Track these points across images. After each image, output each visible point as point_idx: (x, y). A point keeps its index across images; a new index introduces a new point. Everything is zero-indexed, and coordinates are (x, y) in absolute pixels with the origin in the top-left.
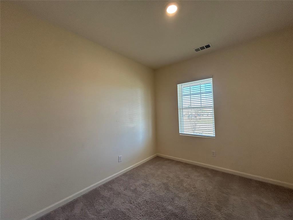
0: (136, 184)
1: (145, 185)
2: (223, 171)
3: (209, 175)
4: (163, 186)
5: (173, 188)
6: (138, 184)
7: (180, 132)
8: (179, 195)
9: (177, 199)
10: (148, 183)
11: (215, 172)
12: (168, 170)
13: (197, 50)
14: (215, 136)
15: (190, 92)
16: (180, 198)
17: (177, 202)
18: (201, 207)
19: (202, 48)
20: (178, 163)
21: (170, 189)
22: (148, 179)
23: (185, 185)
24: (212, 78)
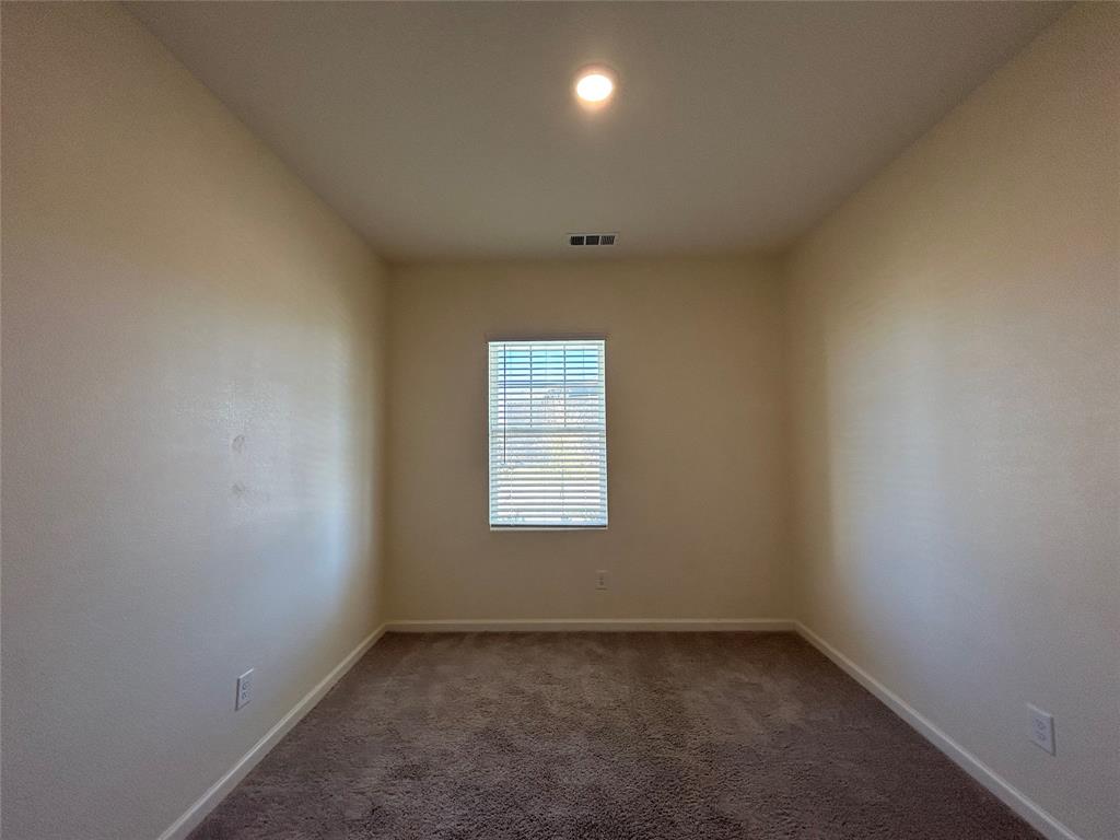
0: (362, 785)
1: (414, 772)
2: (628, 629)
3: (600, 651)
4: (485, 744)
5: (523, 736)
6: (371, 779)
7: (491, 522)
8: (562, 753)
9: (558, 768)
10: (415, 759)
11: (609, 639)
12: (469, 677)
13: (576, 241)
14: (605, 522)
15: (531, 375)
16: (565, 761)
17: (566, 780)
18: (639, 761)
19: (593, 240)
20: (484, 638)
21: (518, 743)
22: (409, 742)
23: (554, 709)
24: (603, 342)
